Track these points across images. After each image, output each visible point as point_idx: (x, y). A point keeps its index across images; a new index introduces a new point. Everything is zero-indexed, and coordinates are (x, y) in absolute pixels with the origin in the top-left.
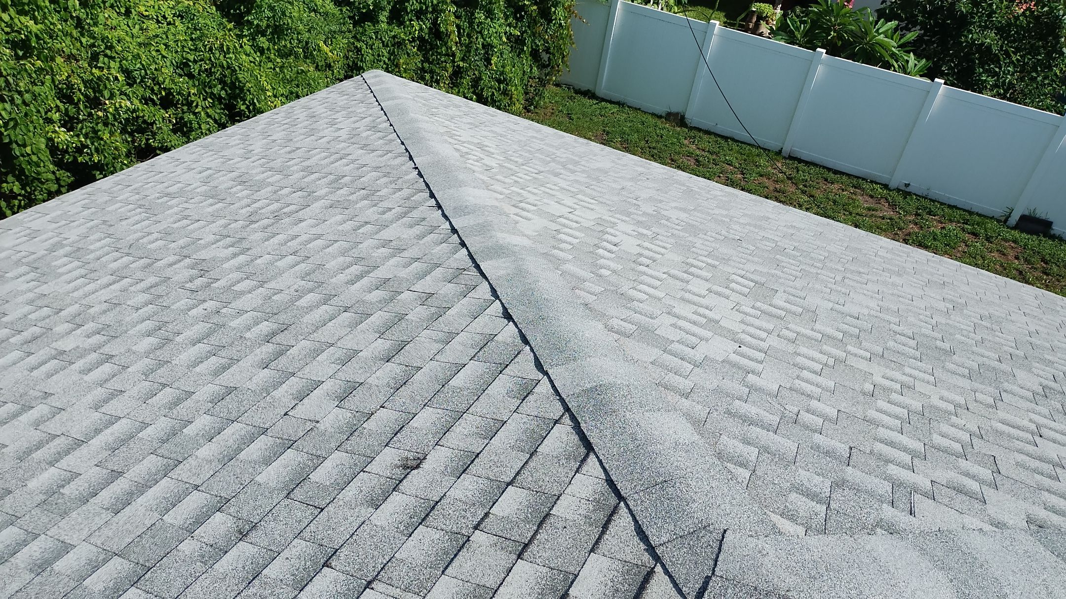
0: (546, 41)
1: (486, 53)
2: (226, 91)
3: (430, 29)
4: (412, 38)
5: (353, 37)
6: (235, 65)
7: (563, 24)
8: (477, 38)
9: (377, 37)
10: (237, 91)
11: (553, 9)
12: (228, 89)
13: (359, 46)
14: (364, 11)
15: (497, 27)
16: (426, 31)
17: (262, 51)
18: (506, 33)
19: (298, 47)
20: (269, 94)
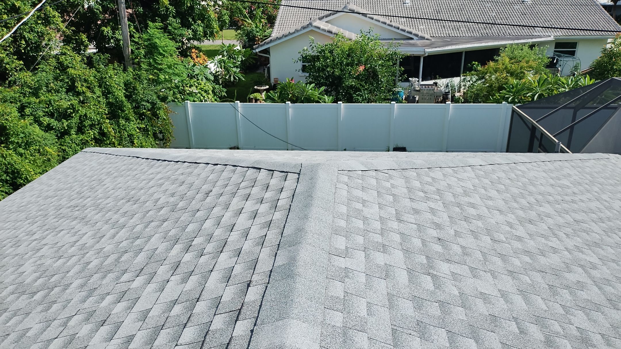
0: (158, 127)
1: (131, 139)
2: (9, 176)
3: (99, 133)
4: (91, 139)
5: (59, 145)
6: (12, 162)
7: (165, 118)
8: (124, 133)
9: (72, 142)
10: (16, 175)
11: (158, 112)
12: (10, 175)
13: (64, 148)
14: (63, 131)
15: (133, 125)
16: (97, 134)
17: (21, 155)
18: (137, 127)
19: (35, 153)
20: (32, 173)
